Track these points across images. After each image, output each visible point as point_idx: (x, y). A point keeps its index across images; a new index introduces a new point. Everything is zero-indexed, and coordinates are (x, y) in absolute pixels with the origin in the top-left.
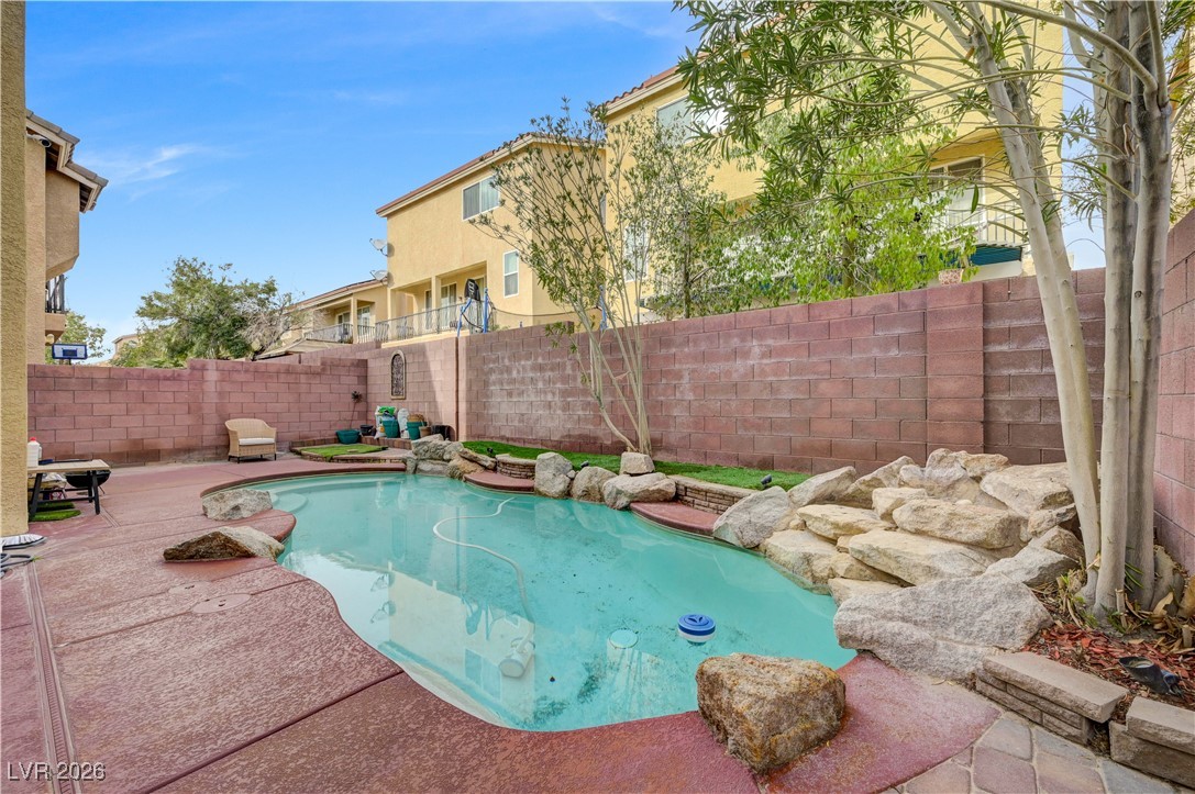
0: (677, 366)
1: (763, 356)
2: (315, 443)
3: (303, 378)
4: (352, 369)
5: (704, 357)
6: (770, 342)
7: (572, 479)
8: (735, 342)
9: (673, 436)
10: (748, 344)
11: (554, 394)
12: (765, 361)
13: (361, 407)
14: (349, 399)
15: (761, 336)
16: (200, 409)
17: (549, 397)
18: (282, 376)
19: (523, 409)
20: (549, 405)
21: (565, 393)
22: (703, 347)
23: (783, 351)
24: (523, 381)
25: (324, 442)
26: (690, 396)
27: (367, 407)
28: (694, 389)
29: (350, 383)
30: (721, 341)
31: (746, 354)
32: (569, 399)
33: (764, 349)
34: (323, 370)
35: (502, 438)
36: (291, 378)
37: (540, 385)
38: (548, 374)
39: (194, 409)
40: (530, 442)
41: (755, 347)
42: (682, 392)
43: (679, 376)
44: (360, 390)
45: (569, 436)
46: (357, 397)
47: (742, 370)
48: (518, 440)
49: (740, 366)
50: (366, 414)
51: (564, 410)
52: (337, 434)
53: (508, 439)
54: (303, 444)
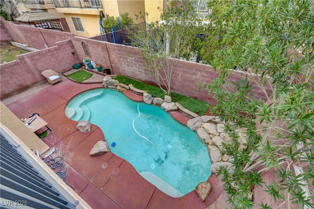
0: (178, 72)
1: (200, 76)
2: (68, 71)
3: (55, 52)
4: (68, 44)
5: (185, 72)
6: (203, 74)
7: (153, 100)
8: (194, 71)
9: (175, 87)
10: (197, 73)
11: (142, 69)
12: (201, 78)
13: (76, 56)
14: (71, 55)
15: (201, 71)
16: (31, 71)
17: (141, 70)
18: (48, 53)
19: (133, 70)
20: (141, 72)
21: (145, 70)
22: (185, 70)
23: (206, 77)
24: (131, 63)
25: (70, 70)
26: (180, 80)
27: (77, 55)
28: (181, 79)
29: (69, 49)
30: (190, 70)
31: (196, 75)
32: (147, 72)
33: (201, 75)
34: (59, 47)
35: (127, 76)
36: (51, 53)
37: (137, 66)
38: (140, 64)
39: (29, 71)
40: (136, 79)
41: (199, 74)
42: (178, 79)
43: (178, 75)
44: (73, 51)
45: (147, 81)
46: (73, 53)
47: (194, 78)
48: (133, 78)
49: (194, 77)
50: (78, 58)
51: (145, 74)
52: (73, 66)
53: (129, 77)
54: (65, 72)
